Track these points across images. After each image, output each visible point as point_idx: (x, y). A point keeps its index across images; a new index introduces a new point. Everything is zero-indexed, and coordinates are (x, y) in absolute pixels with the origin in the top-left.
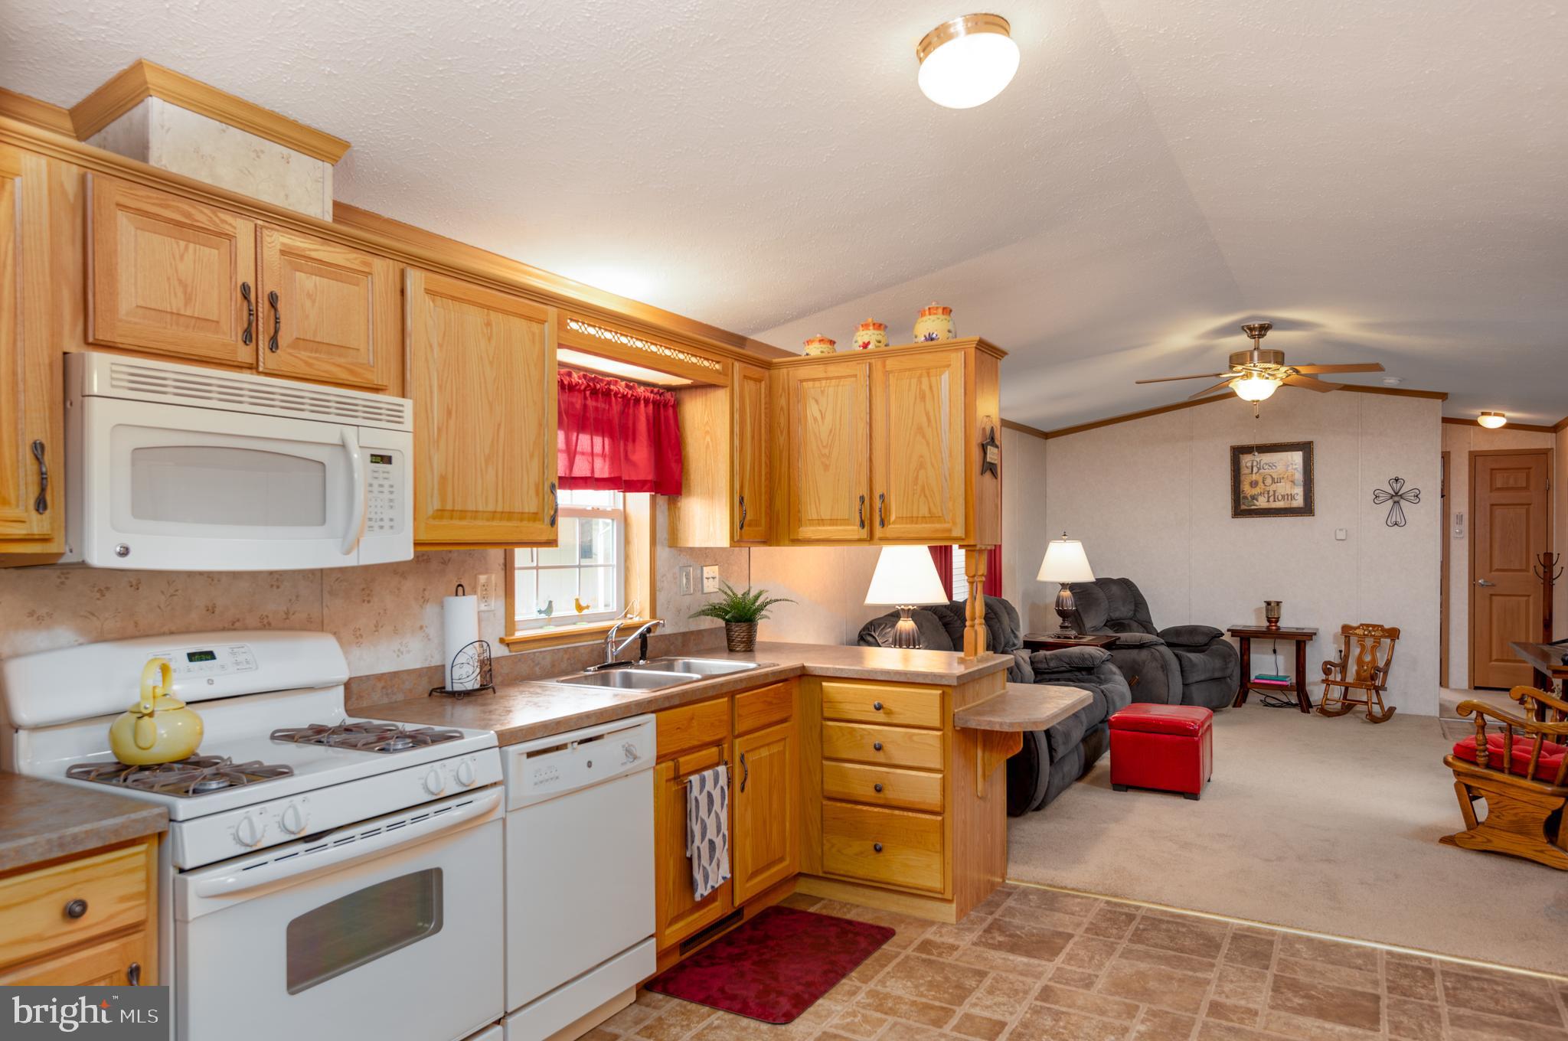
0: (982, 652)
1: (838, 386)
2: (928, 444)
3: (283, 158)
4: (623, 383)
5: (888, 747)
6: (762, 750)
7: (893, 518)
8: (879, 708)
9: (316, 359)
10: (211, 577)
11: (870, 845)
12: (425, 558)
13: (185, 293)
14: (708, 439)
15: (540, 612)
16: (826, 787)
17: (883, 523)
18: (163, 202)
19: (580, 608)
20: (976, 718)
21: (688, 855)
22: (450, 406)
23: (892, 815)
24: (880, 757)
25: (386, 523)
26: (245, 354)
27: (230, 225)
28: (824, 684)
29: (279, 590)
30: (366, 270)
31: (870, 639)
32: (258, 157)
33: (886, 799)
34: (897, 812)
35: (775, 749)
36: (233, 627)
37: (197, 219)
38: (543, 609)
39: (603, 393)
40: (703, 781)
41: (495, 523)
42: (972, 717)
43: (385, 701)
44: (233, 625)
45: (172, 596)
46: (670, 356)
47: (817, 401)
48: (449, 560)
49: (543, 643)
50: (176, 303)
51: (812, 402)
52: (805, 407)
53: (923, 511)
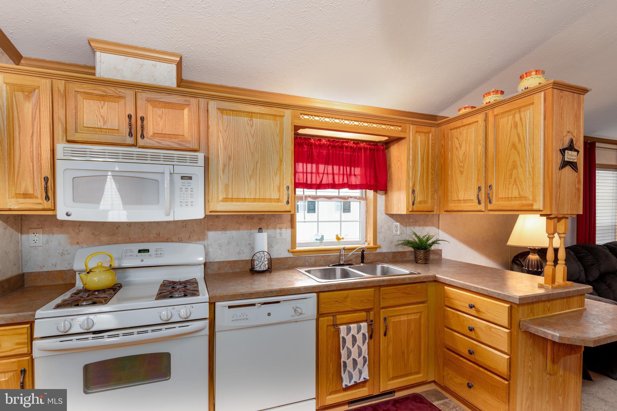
1: (468, 129)
2: (519, 153)
3: (153, 65)
4: (352, 142)
5: (477, 330)
6: (402, 317)
7: (497, 198)
8: (471, 307)
9: (162, 140)
10: (158, 223)
11: (465, 382)
12: (251, 217)
13: (104, 120)
14: (399, 164)
15: (317, 240)
16: (445, 341)
17: (491, 202)
18: (94, 88)
19: (338, 238)
20: (535, 327)
22: (230, 156)
23: (479, 370)
24: (472, 334)
25: (189, 204)
26: (130, 140)
27: (123, 93)
28: (446, 287)
29: (186, 228)
30: (187, 103)
31: (518, 262)
32: (142, 67)
33: (476, 359)
34: (481, 369)
35: (412, 317)
36: (167, 241)
37: (108, 92)
38: (318, 238)
39: (339, 147)
40: (349, 330)
41: (255, 203)
42: (532, 326)
43: (231, 271)
44: (167, 240)
45: (143, 229)
46: (367, 126)
47: (458, 139)
48: (263, 218)
49: (318, 252)
50: (100, 124)
51: (456, 140)
52: (452, 143)
53: (516, 194)
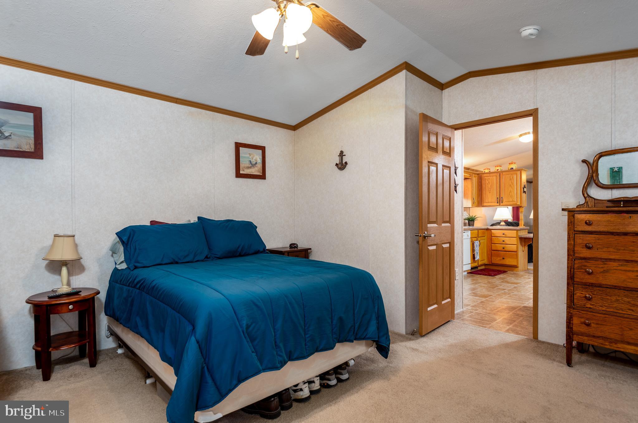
0: (523, 226)
1: (492, 178)
2: (512, 188)
5: (505, 241)
6: (482, 240)
7: (504, 201)
8: (503, 234)
11: (502, 258)
14: (467, 188)
16: (492, 248)
17: (502, 202)
21: (474, 253)
24: (504, 243)
28: (492, 231)
33: (505, 250)
34: (507, 252)
35: (484, 241)
40: (476, 243)
47: (488, 180)
51: (487, 181)
52: (485, 181)
53: (511, 200)
